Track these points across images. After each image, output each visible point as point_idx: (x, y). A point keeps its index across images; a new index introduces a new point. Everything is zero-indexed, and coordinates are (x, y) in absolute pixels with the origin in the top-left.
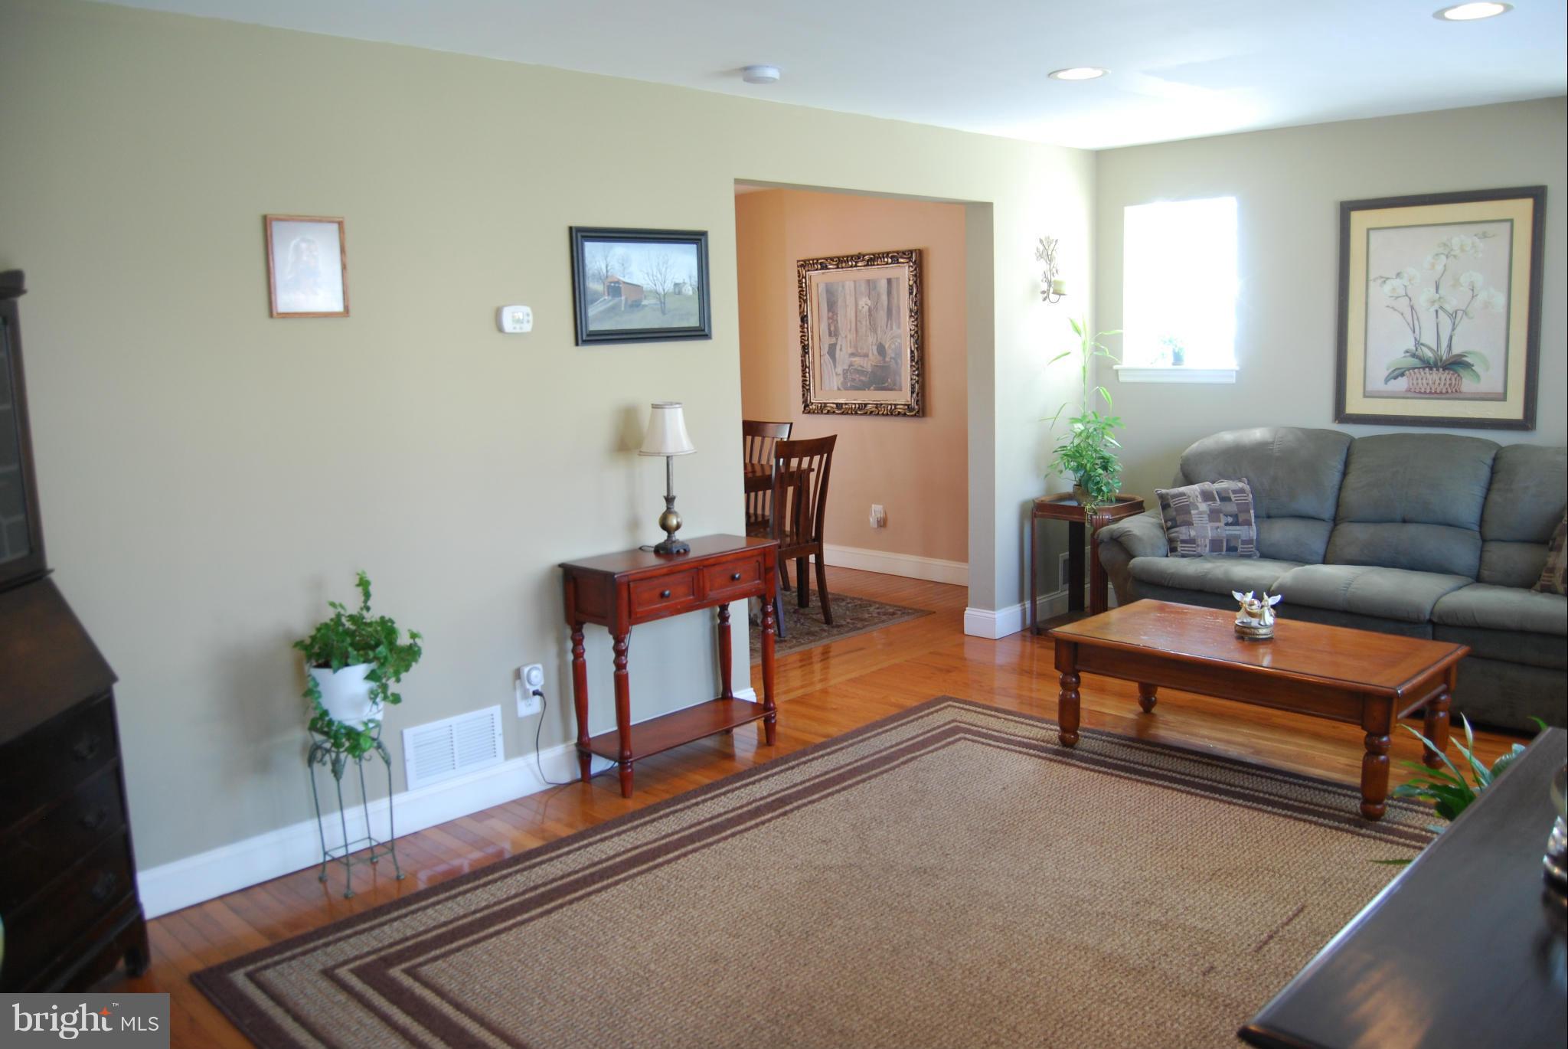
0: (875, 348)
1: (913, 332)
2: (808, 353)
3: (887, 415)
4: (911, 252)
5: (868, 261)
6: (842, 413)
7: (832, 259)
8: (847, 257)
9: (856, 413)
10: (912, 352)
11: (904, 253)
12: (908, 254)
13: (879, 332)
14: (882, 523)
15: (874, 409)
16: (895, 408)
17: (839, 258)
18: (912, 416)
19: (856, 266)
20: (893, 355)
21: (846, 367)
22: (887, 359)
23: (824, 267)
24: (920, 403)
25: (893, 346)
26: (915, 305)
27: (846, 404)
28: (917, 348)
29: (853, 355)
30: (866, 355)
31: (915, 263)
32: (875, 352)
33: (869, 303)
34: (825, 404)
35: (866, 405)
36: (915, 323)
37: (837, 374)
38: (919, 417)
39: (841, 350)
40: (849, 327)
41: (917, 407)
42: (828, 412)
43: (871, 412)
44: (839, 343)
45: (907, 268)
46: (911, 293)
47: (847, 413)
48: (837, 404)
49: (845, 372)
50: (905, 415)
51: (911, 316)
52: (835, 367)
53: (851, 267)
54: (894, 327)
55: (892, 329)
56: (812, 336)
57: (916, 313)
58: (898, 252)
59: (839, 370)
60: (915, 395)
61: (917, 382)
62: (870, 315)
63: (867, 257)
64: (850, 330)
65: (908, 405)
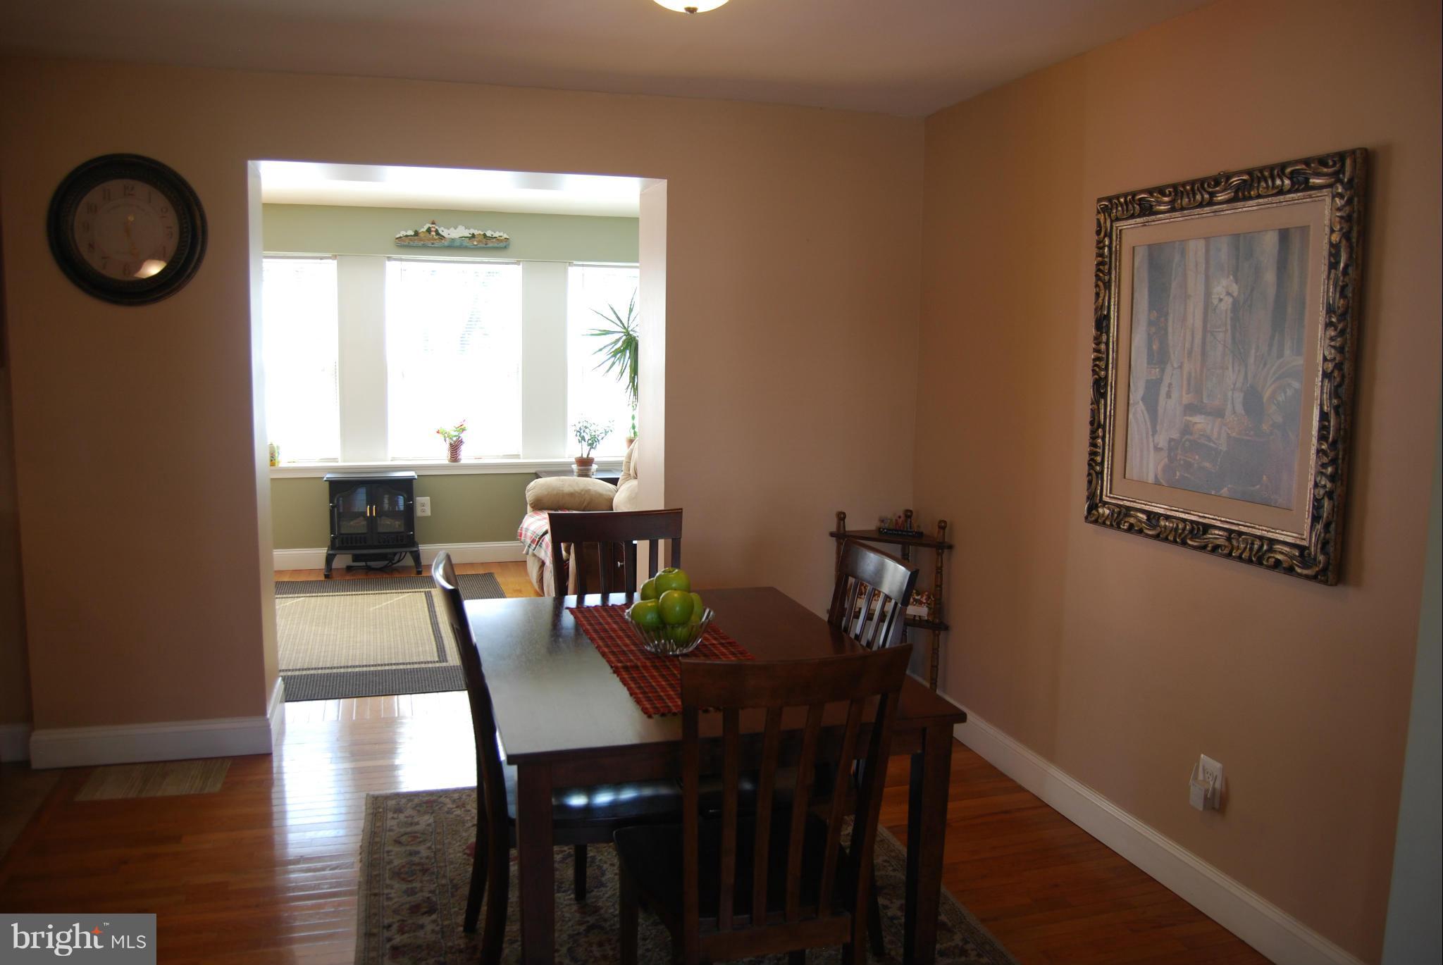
0: (1239, 397)
1: (1330, 366)
2: (1104, 396)
3: (1250, 561)
4: (1341, 156)
5: (1238, 189)
6: (1157, 537)
7: (1161, 191)
8: (1193, 183)
9: (1184, 543)
10: (1324, 416)
11: (1322, 161)
12: (1333, 163)
13: (1251, 360)
14: (1218, 803)
15: (1221, 542)
16: (1271, 550)
17: (1175, 186)
18: (1307, 577)
19: (1211, 203)
20: (1279, 419)
21: (1176, 435)
22: (1265, 427)
23: (1147, 210)
24: (1331, 548)
25: (1281, 398)
26: (1343, 295)
27: (1167, 518)
28: (1336, 408)
29: (1191, 409)
30: (1219, 413)
31: (1349, 185)
32: (1239, 408)
33: (1235, 289)
34: (1129, 509)
35: (1207, 528)
36: (1338, 343)
37: (1157, 449)
38: (1326, 582)
39: (1169, 396)
40: (1187, 345)
41: (1321, 558)
42: (1131, 528)
43: (1215, 548)
44: (1166, 381)
45: (1328, 200)
46: (1333, 266)
47: (1166, 539)
48: (1148, 513)
49: (1173, 445)
50: (1290, 570)
51: (1329, 325)
52: (1154, 432)
53: (1201, 205)
54: (1287, 352)
55: (1280, 355)
56: (1116, 360)
57: (1342, 317)
58: (1307, 162)
59: (1162, 440)
60: (1319, 527)
61: (1330, 495)
62: (1235, 319)
63: (1235, 180)
64: (1190, 353)
65: (1302, 549)
